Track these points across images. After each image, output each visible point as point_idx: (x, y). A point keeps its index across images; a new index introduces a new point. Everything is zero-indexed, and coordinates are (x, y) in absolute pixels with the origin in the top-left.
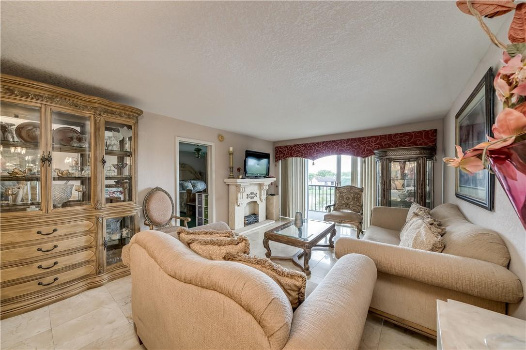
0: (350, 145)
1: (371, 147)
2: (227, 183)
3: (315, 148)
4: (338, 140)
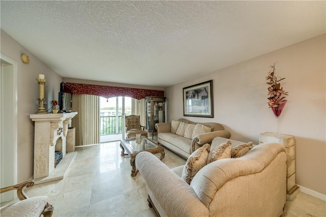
1: (143, 94)
2: (33, 120)
3: (110, 90)
4: (126, 88)
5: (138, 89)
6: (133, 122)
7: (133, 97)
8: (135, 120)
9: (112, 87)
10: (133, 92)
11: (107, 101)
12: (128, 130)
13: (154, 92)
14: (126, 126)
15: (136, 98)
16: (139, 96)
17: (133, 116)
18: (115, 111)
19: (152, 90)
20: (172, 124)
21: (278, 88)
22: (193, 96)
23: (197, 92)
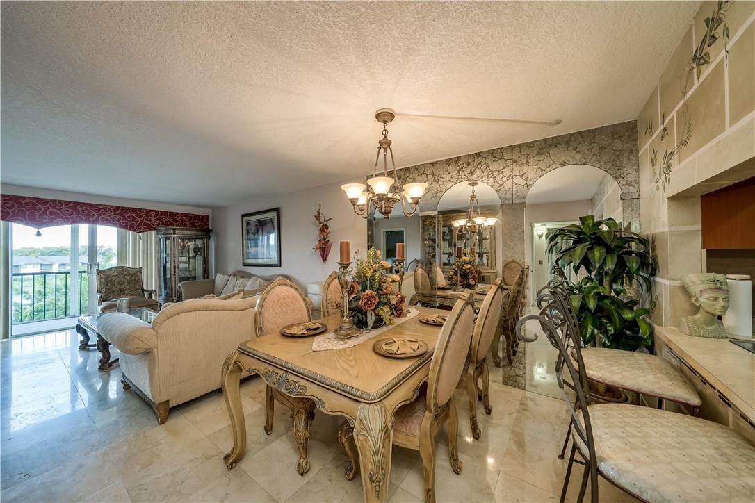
0: (121, 215)
1: (150, 221)
3: (47, 209)
4: (100, 205)
5: (136, 209)
6: (121, 283)
7: (121, 226)
8: (128, 277)
10: (121, 214)
11: (39, 234)
12: (102, 300)
13: (181, 217)
14: (99, 292)
15: (131, 230)
16: (140, 224)
17: (121, 270)
18: (67, 259)
19: (177, 213)
20: (217, 281)
21: (324, 229)
22: (257, 232)
23: (262, 224)
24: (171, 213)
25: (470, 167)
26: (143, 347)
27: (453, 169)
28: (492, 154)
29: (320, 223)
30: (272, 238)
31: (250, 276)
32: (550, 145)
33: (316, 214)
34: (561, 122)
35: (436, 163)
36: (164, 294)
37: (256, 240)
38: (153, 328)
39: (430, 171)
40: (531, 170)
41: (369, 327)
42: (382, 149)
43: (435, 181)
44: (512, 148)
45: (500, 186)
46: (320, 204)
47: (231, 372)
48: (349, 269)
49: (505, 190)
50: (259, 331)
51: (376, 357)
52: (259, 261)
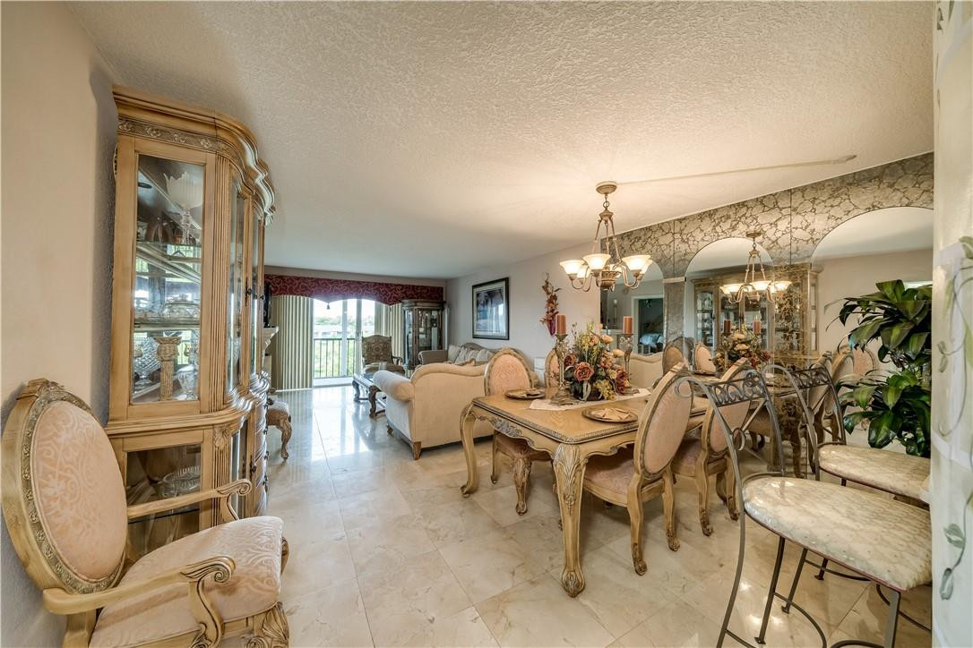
1: (397, 294)
3: (333, 287)
4: (364, 282)
5: (388, 284)
6: (377, 349)
7: (378, 300)
8: (382, 345)
9: (337, 281)
10: (378, 289)
11: (328, 308)
12: (367, 363)
13: (421, 289)
14: (363, 356)
15: (384, 303)
16: (390, 298)
17: (377, 337)
18: (340, 328)
19: (418, 286)
20: (450, 351)
21: (552, 300)
22: (486, 303)
23: (491, 294)
24: (413, 286)
25: (729, 221)
26: (405, 396)
27: (707, 225)
28: (761, 202)
29: (548, 293)
30: (502, 308)
31: (478, 348)
32: (850, 184)
33: (544, 284)
34: (855, 156)
35: (684, 219)
36: (407, 362)
37: (485, 312)
38: (412, 383)
39: (677, 230)
40: (819, 220)
41: (585, 398)
42: (603, 222)
43: (683, 241)
44: (790, 192)
45: (773, 242)
46: (548, 274)
47: (467, 419)
48: (565, 341)
49: (780, 248)
50: (488, 392)
51: (582, 419)
52: (489, 333)
